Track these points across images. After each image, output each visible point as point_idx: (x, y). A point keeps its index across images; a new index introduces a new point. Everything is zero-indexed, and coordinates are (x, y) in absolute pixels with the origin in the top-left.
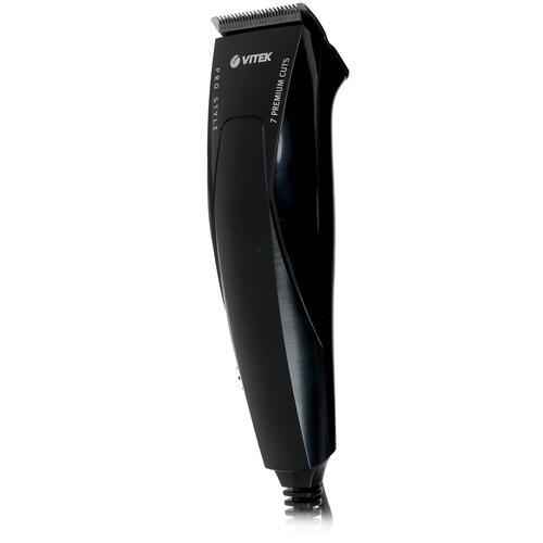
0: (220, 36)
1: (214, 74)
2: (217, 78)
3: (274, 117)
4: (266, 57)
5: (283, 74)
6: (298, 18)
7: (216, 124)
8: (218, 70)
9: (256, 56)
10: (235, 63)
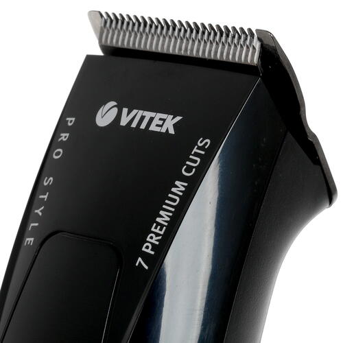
0: (99, 52)
1: (61, 126)
2: (64, 136)
3: (146, 257)
4: (166, 123)
5: (189, 169)
6: (253, 58)
7: (35, 232)
8: (71, 121)
9: (148, 115)
10: (105, 116)
